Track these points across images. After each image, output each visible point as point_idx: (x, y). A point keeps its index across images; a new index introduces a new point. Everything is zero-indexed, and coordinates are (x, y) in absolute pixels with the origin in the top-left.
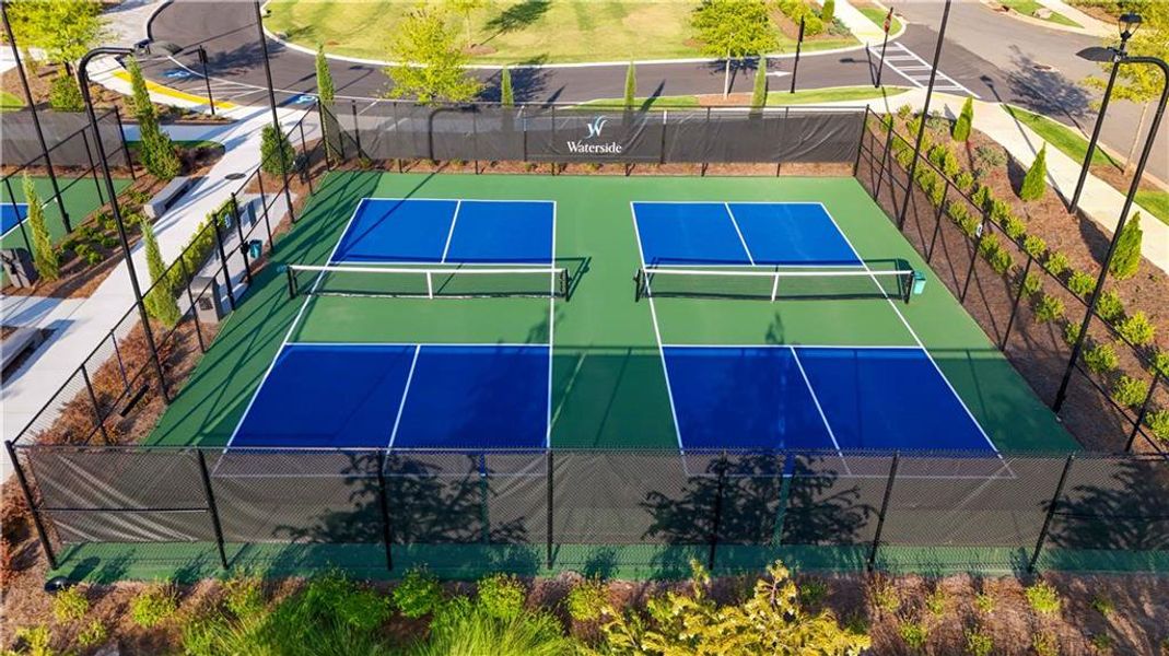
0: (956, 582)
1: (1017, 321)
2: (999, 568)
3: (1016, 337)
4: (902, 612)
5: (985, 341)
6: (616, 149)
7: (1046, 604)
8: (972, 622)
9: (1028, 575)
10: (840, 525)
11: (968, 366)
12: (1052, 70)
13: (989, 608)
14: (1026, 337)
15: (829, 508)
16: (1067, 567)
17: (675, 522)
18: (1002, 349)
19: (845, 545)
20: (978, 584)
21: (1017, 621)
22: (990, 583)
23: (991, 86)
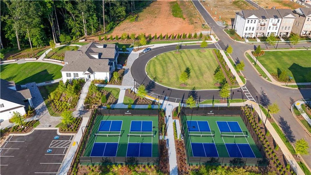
0: (251, 166)
1: (258, 141)
2: (254, 165)
3: (257, 143)
4: (247, 168)
5: (255, 143)
6: (213, 114)
7: (257, 168)
8: (252, 169)
9: (256, 166)
10: (243, 162)
11: (252, 146)
12: (266, 95)
13: (253, 168)
14: (258, 143)
15: (242, 161)
16: (259, 165)
17: (231, 162)
18: (256, 144)
19: (243, 164)
20: (252, 167)
21: (255, 169)
22: (253, 166)
23: (257, 99)
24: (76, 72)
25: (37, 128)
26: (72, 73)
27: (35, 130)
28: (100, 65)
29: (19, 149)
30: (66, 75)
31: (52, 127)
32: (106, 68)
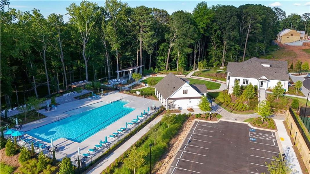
24: (246, 79)
25: (221, 119)
26: (242, 79)
27: (220, 121)
28: (276, 72)
29: (213, 132)
30: (234, 81)
31: (238, 121)
32: (284, 76)
